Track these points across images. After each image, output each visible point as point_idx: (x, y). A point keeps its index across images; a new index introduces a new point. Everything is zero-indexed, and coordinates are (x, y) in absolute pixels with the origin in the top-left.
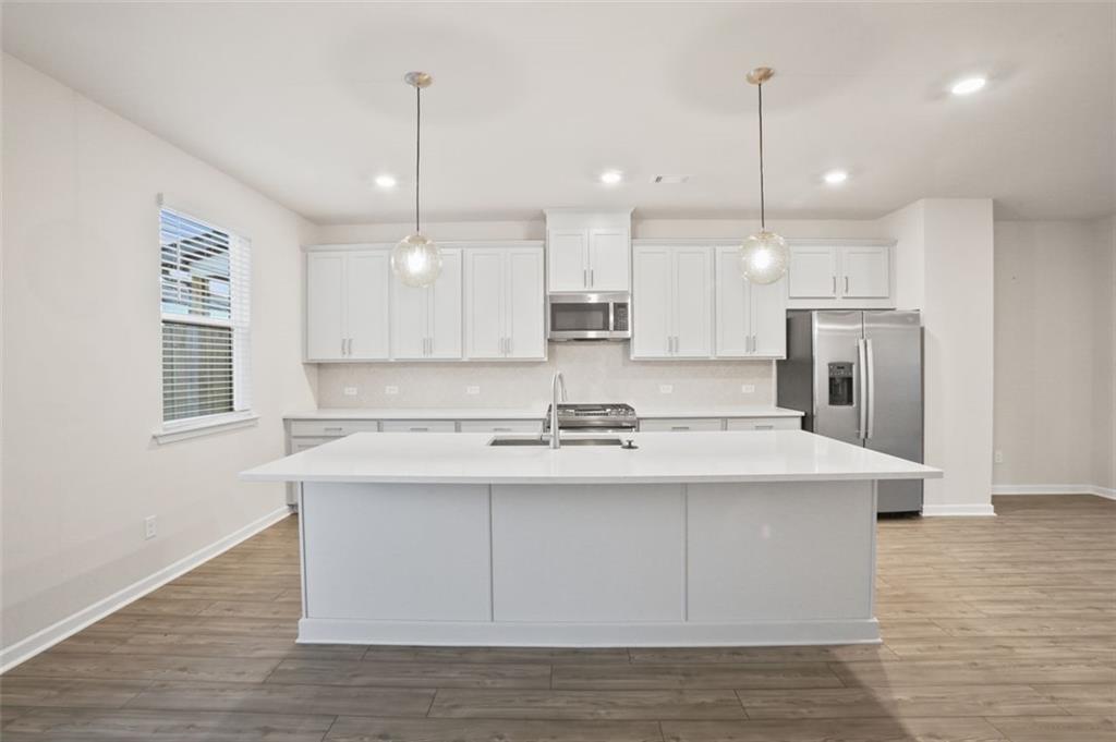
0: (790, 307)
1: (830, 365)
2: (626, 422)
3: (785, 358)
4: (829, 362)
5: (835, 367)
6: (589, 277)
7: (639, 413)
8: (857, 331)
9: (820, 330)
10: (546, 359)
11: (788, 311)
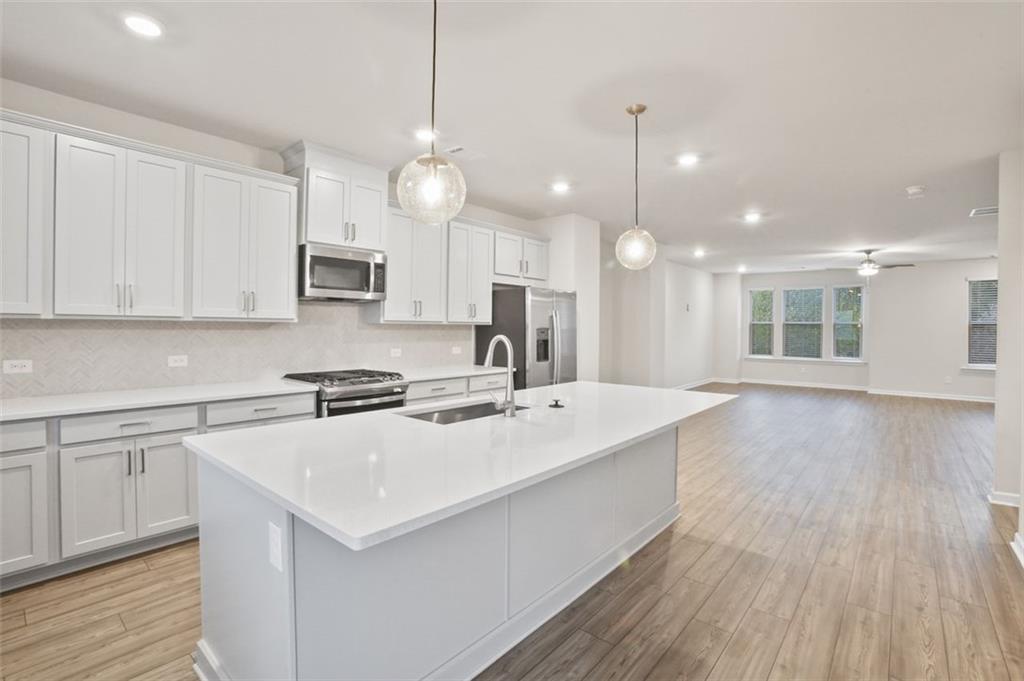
0: (496, 282)
1: (538, 330)
2: (399, 387)
3: (491, 324)
4: (538, 327)
5: (542, 331)
6: (350, 231)
7: (407, 378)
8: (549, 302)
9: (532, 301)
10: (296, 321)
11: (494, 284)
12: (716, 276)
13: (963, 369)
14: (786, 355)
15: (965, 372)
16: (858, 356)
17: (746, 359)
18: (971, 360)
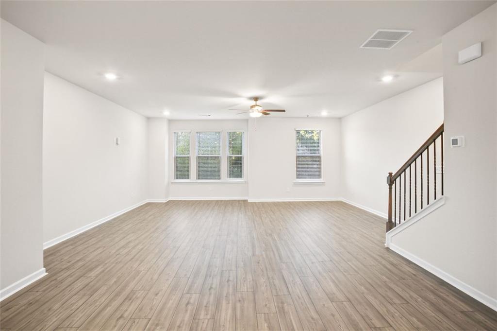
12: (148, 119)
13: (294, 183)
14: (199, 179)
15: (296, 184)
16: (241, 177)
17: (172, 183)
18: (298, 177)
